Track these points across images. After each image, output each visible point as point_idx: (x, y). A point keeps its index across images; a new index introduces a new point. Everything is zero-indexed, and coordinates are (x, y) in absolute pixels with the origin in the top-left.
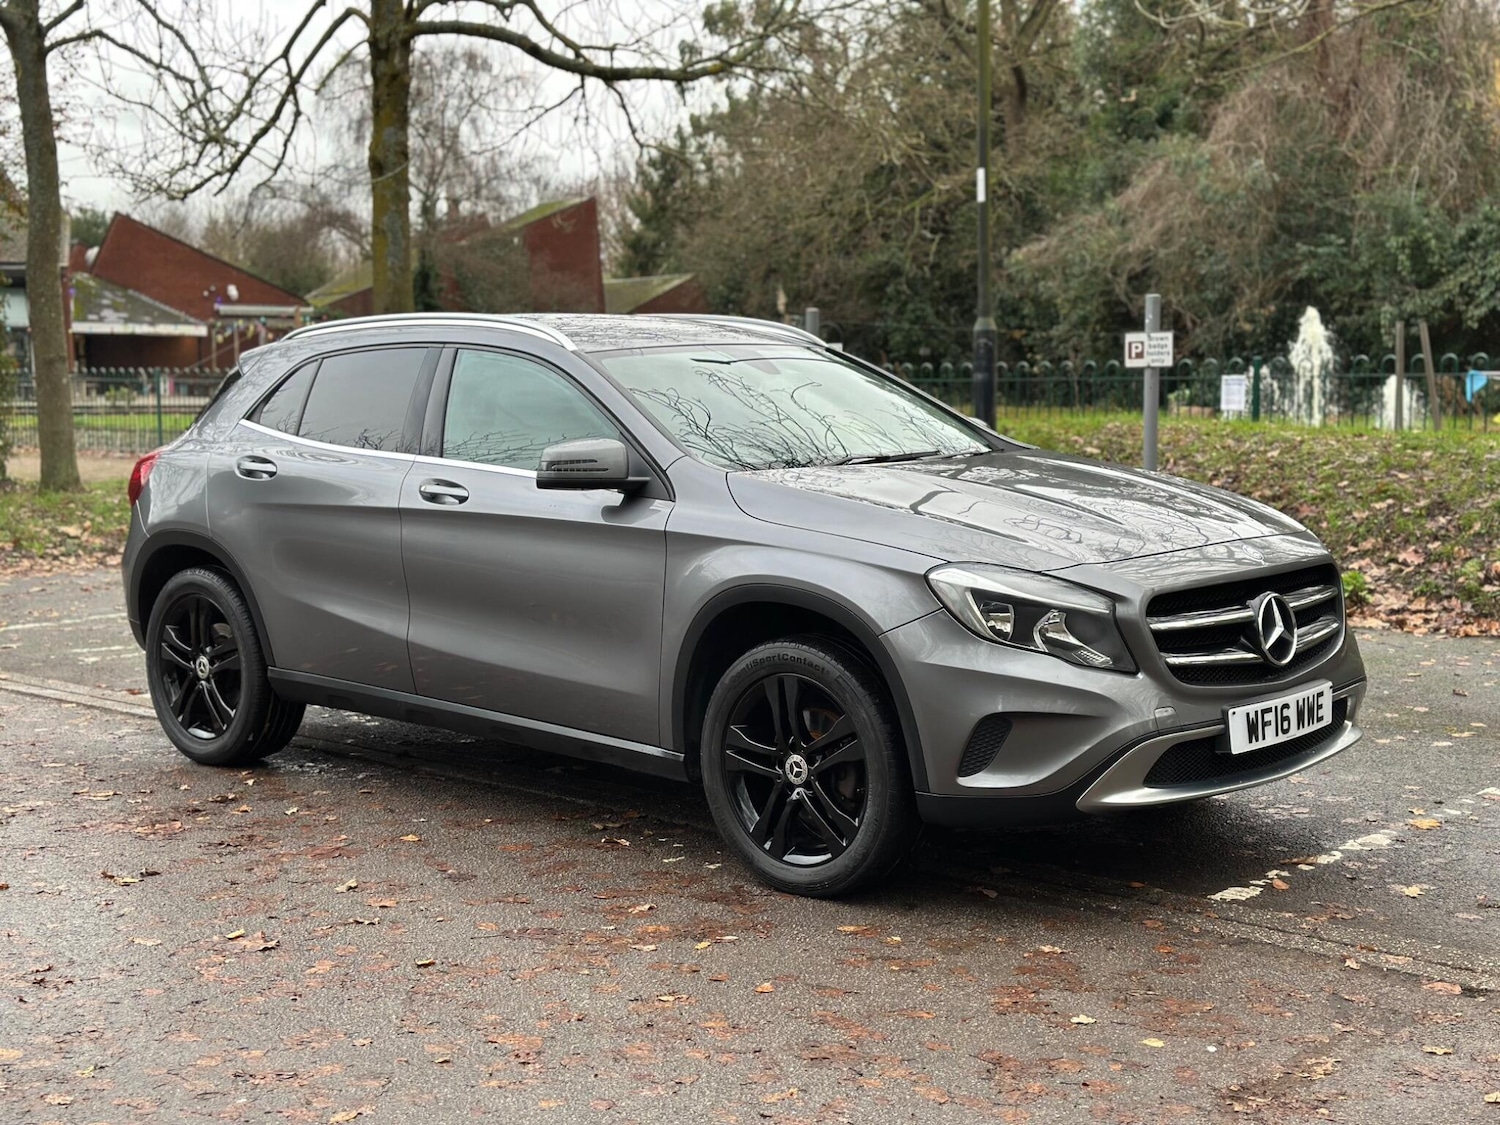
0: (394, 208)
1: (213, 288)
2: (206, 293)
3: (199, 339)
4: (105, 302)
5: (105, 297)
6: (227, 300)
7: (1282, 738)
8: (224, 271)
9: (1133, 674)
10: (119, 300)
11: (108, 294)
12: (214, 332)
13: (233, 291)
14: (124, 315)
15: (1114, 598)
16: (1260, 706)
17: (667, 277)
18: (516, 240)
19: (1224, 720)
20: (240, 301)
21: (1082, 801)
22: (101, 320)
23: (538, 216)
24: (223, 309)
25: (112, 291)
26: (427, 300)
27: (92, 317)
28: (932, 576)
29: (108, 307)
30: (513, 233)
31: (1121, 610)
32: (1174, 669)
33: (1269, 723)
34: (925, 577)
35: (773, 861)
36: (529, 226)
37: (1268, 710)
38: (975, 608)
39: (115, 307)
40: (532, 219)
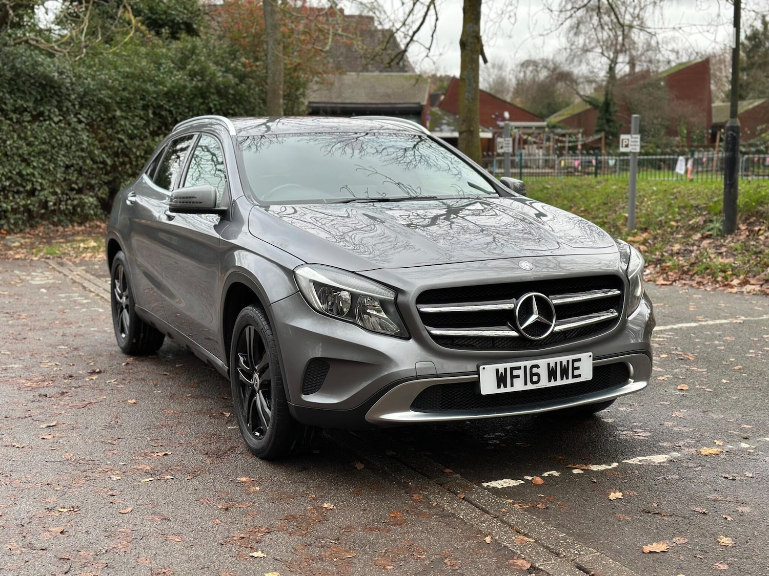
0: (470, 67)
1: (497, 114)
2: (493, 116)
3: (489, 140)
4: (444, 121)
5: (444, 119)
6: (504, 119)
7: (530, 387)
8: (505, 105)
9: (408, 339)
10: (451, 121)
11: (446, 118)
12: (496, 136)
13: (507, 115)
14: (452, 128)
15: (397, 291)
16: (509, 365)
17: (751, 101)
18: (662, 83)
19: (478, 373)
20: (511, 119)
21: (370, 416)
22: (441, 131)
23: (676, 69)
24: (501, 124)
25: (448, 116)
26: (608, 117)
27: (437, 129)
28: (298, 272)
29: (445, 124)
30: (661, 79)
31: (401, 298)
32: (436, 338)
33: (518, 376)
34: (293, 272)
35: (249, 434)
36: (669, 76)
37: (519, 368)
38: (315, 294)
39: (448, 124)
40: (672, 71)
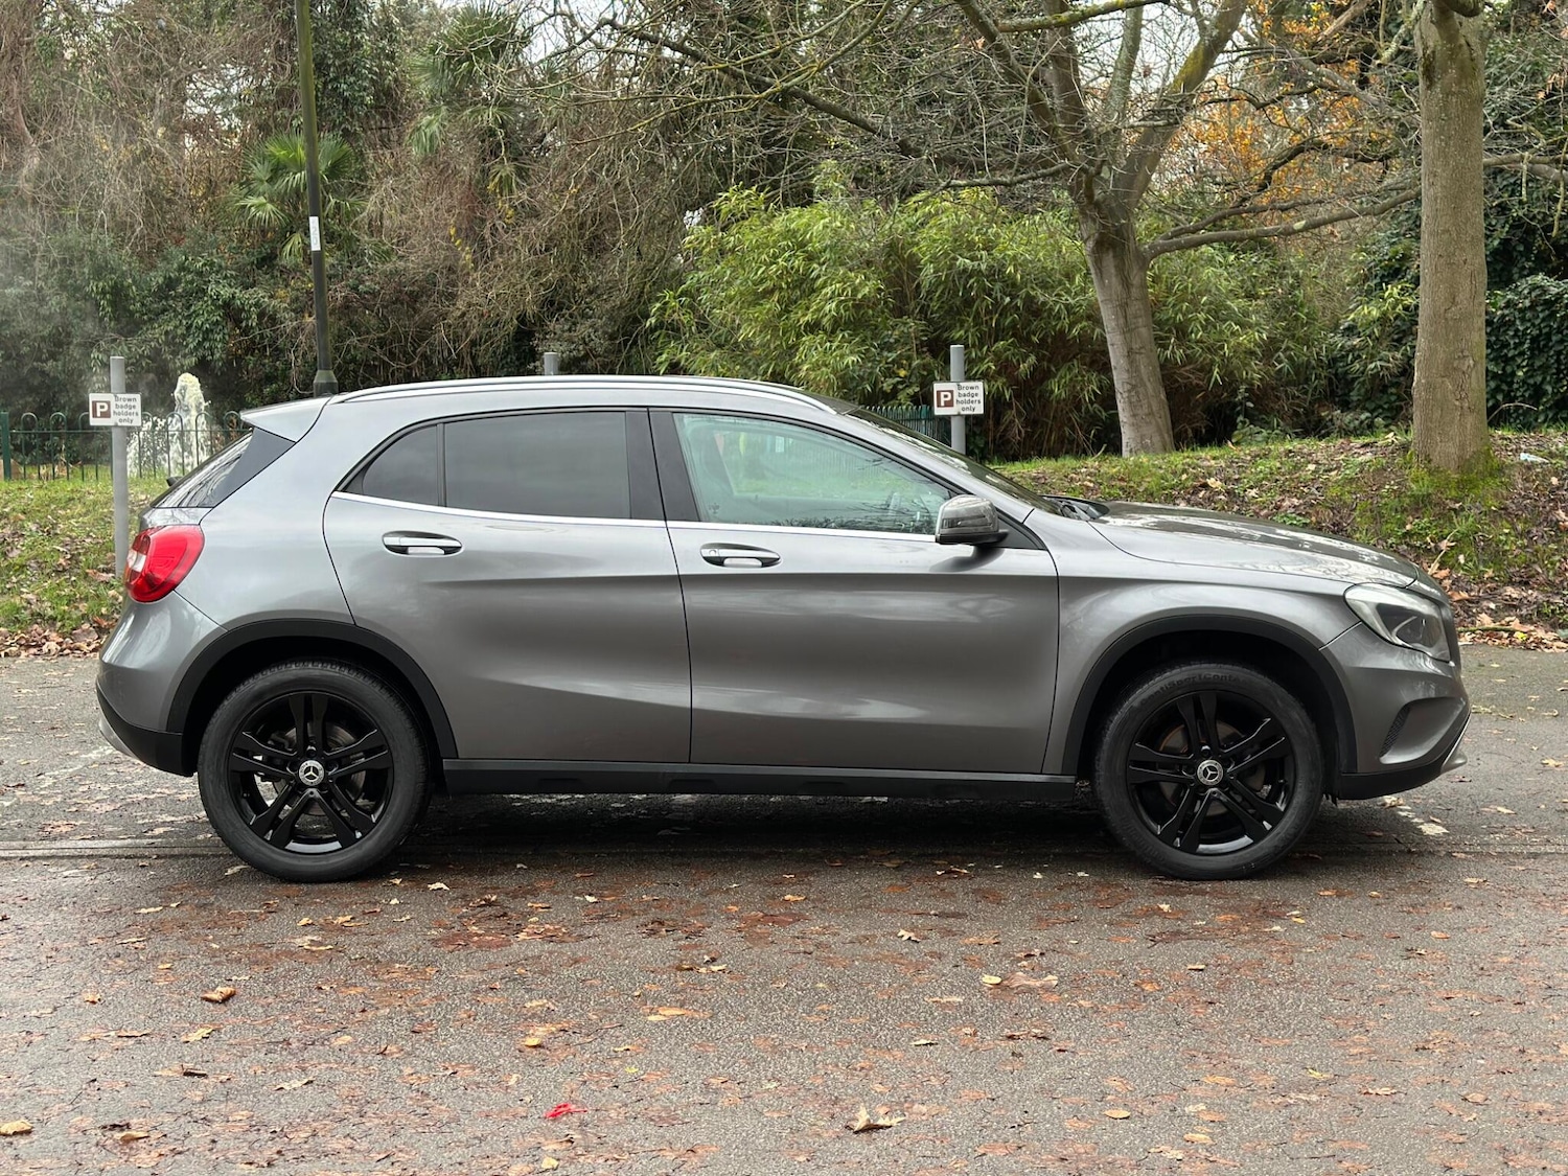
34: (1343, 597)
35: (1187, 855)
